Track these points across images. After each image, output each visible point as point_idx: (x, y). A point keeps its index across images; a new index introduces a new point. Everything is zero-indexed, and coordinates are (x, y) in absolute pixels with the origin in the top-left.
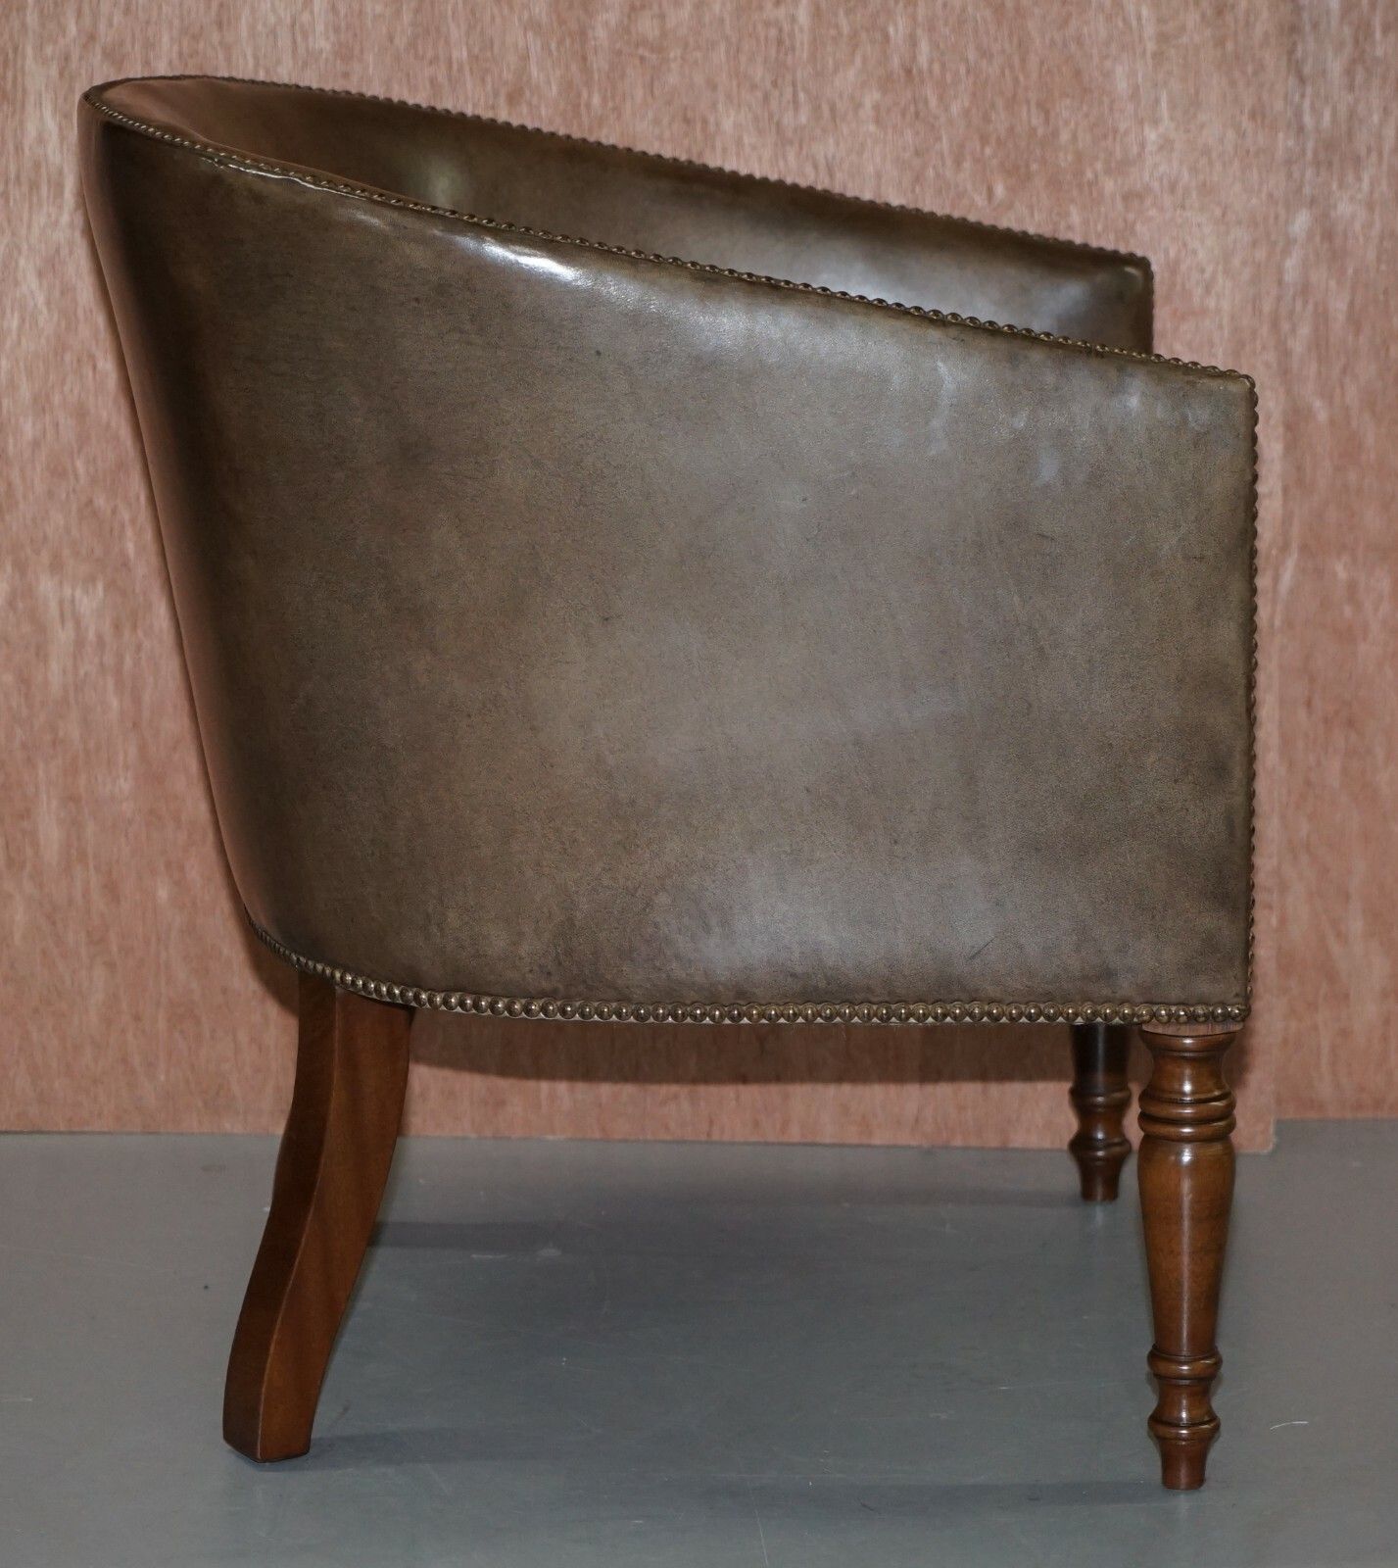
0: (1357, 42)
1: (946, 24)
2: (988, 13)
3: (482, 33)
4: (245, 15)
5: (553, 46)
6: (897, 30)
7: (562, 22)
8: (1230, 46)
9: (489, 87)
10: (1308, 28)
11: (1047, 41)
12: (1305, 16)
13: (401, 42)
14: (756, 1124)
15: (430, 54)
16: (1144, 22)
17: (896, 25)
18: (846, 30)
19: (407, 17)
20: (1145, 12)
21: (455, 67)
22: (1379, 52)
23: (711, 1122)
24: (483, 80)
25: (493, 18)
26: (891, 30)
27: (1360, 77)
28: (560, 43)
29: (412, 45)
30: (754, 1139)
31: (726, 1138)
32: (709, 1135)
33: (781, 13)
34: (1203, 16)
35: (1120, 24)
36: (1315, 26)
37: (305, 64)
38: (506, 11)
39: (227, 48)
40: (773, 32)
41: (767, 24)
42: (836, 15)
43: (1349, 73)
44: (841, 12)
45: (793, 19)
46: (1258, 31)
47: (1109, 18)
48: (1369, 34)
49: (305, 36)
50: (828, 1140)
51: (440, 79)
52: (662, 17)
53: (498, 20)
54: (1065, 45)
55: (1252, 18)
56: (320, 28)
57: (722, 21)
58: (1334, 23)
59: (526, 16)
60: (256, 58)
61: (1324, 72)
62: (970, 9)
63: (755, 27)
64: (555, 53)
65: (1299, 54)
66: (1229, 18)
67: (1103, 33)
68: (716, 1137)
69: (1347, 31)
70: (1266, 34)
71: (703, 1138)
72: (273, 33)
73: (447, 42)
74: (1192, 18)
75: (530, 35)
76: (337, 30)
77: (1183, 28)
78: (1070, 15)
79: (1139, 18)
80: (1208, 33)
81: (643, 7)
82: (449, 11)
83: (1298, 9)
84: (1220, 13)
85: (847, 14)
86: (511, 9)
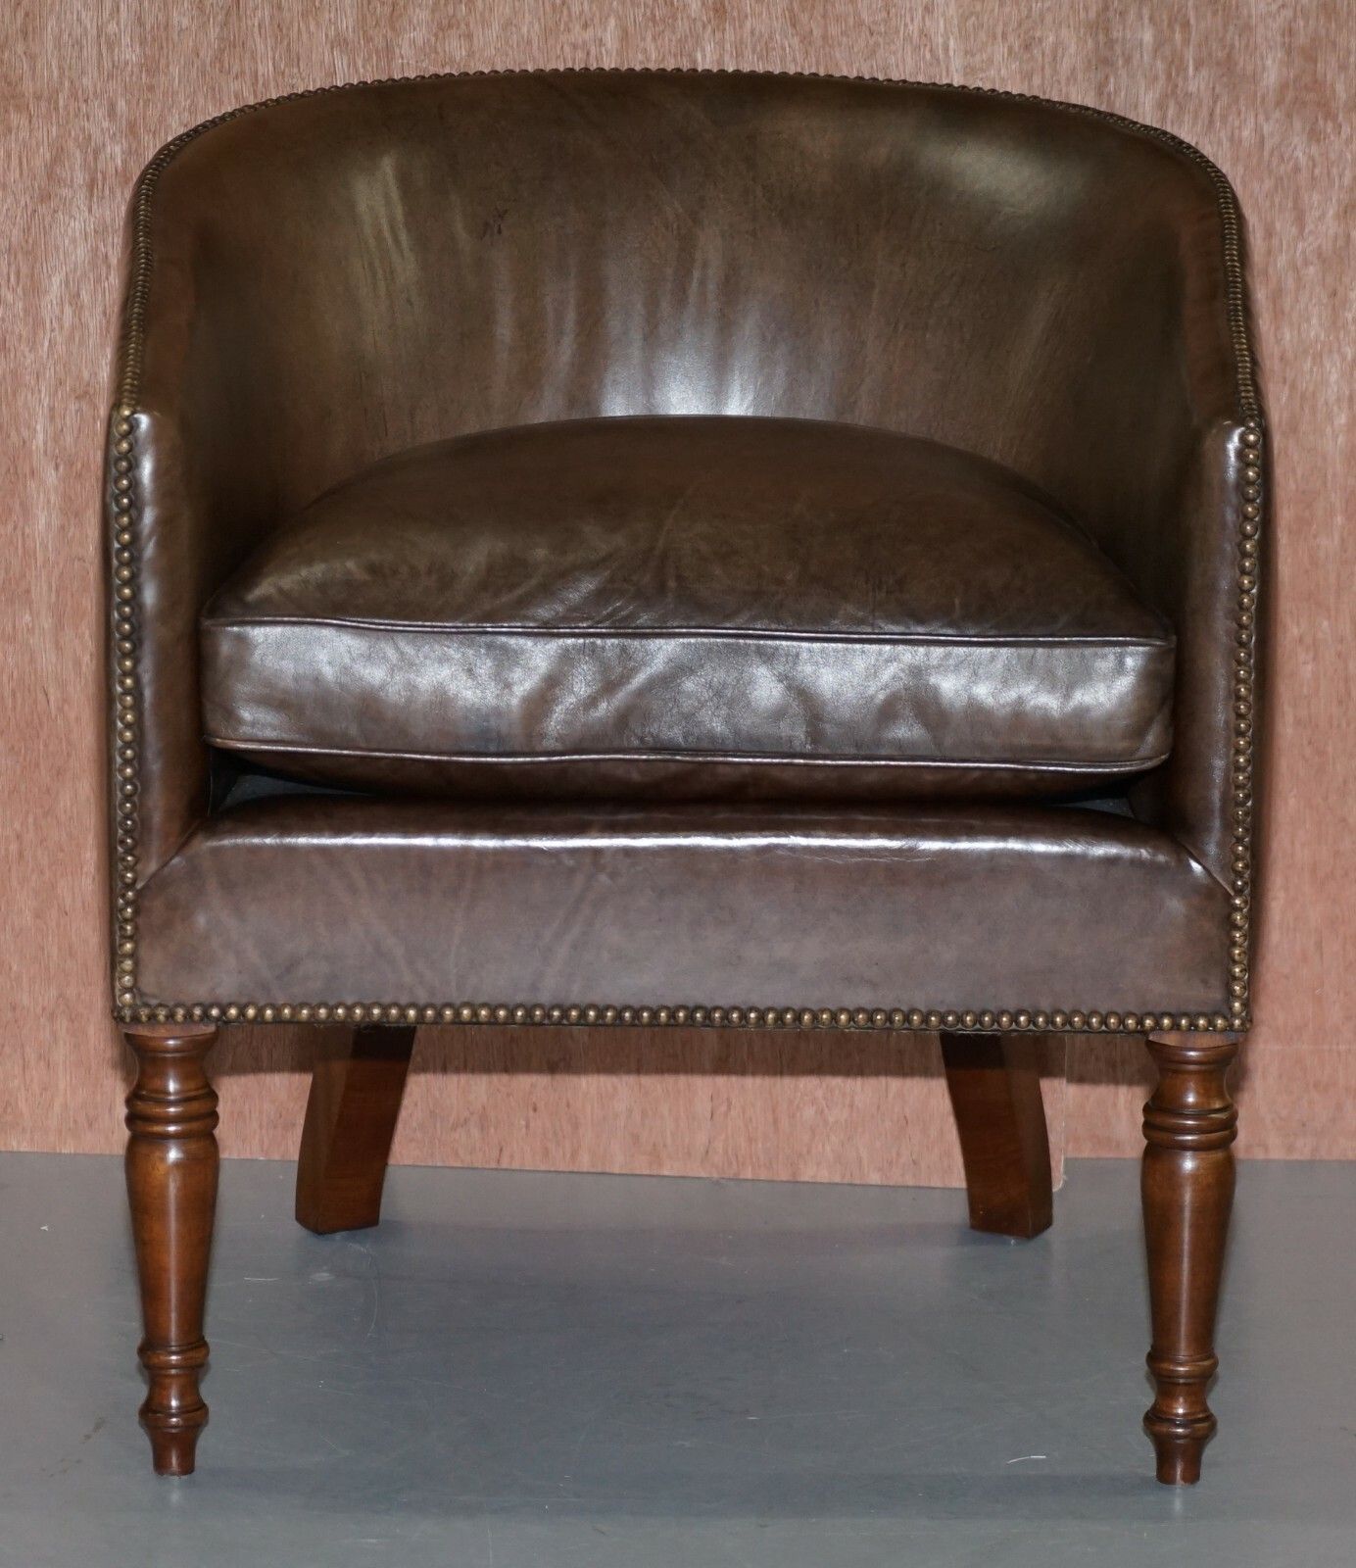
0: (1169, 76)
1: (754, 52)
2: (796, 41)
3: (289, 50)
4: (52, 23)
5: (360, 63)
7: (369, 40)
8: (1037, 81)
10: (1121, 62)
11: (854, 70)
12: (1118, 49)
13: (207, 54)
14: (546, 1152)
15: (236, 69)
16: (951, 53)
17: (703, 50)
18: (653, 55)
19: (213, 32)
20: (952, 43)
21: (261, 82)
22: (1192, 88)
23: (501, 1150)
25: (300, 31)
26: (699, 55)
27: (1172, 111)
28: (366, 61)
29: (218, 58)
30: (543, 1168)
31: (516, 1165)
32: (498, 1162)
33: (589, 34)
34: (1010, 49)
35: (928, 56)
36: (1128, 60)
37: (110, 76)
38: (313, 25)
39: (32, 58)
40: (580, 54)
41: (575, 47)
42: (644, 39)
43: (1161, 105)
44: (649, 38)
45: (601, 43)
46: (1065, 67)
47: (917, 49)
48: (1182, 68)
49: (111, 47)
50: (617, 1171)
52: (469, 36)
53: (305, 36)
55: (1060, 54)
56: (126, 40)
57: (529, 42)
58: (1148, 56)
59: (332, 33)
60: (60, 67)
61: (1136, 106)
62: (778, 36)
64: (361, 70)
65: (1111, 87)
66: (1037, 51)
67: (910, 63)
68: (504, 1165)
69: (1160, 65)
70: (1073, 70)
71: (493, 1165)
72: (78, 44)
73: (253, 58)
74: (1000, 51)
75: (337, 52)
76: (143, 43)
77: (991, 61)
78: (877, 44)
79: (946, 49)
80: (1015, 67)
81: (450, 26)
82: (256, 24)
83: (1110, 43)
84: (1027, 47)
85: (654, 39)
86: (318, 24)
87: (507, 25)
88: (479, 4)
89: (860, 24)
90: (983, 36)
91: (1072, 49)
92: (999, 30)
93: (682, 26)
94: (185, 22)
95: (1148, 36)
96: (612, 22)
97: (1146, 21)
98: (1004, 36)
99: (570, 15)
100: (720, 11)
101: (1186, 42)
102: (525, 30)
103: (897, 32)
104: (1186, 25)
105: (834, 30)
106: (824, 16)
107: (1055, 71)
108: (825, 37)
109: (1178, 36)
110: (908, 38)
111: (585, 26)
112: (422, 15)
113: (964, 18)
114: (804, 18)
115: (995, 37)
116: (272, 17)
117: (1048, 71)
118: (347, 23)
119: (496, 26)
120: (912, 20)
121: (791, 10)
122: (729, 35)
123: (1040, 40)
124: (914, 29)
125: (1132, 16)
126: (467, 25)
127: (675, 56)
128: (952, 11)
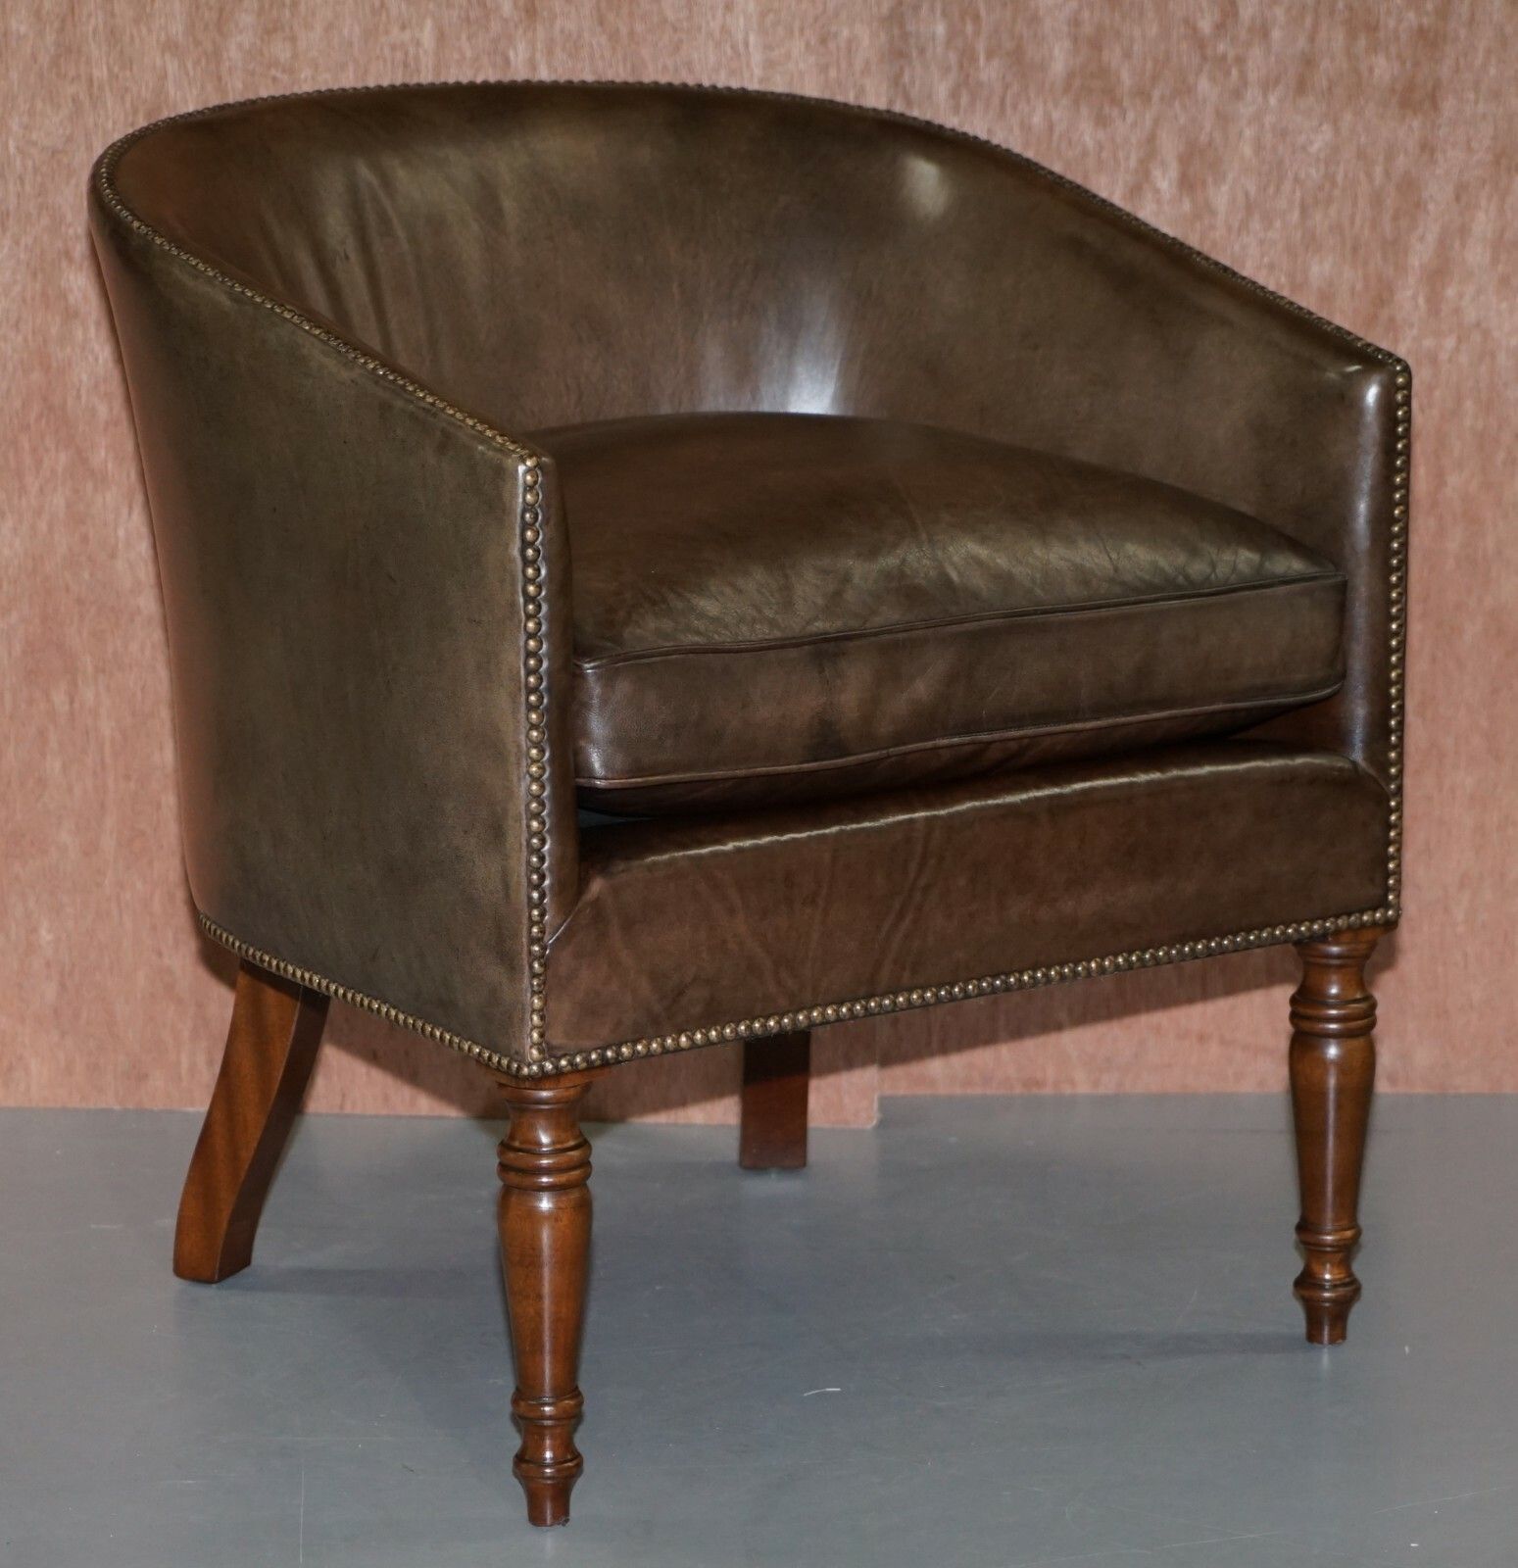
0: (961, 66)
2: (604, 40)
3: (122, 52)
5: (190, 66)
6: (517, 55)
7: (197, 43)
8: (833, 73)
9: (128, 104)
10: (914, 54)
11: (660, 67)
12: (912, 41)
13: (44, 59)
14: (386, 1098)
15: (72, 73)
16: (751, 49)
17: (515, 49)
18: (469, 54)
19: (50, 38)
20: (752, 39)
21: (96, 84)
22: (984, 76)
23: (344, 1096)
24: (122, 98)
25: (132, 36)
26: (511, 54)
27: (964, 100)
28: (197, 63)
29: (55, 62)
30: (384, 1112)
31: (358, 1111)
32: (342, 1107)
33: (406, 36)
34: (808, 45)
35: (729, 51)
36: (922, 51)
38: (144, 31)
40: (399, 55)
41: (393, 48)
42: (459, 39)
43: (954, 95)
44: (464, 37)
45: (418, 44)
46: (860, 59)
47: (718, 45)
48: (974, 59)
51: (81, 96)
52: (293, 39)
53: (137, 41)
54: (676, 70)
55: (854, 47)
57: (350, 44)
58: (939, 50)
59: (163, 37)
61: (930, 97)
62: (586, 35)
63: (382, 49)
64: (191, 73)
65: (906, 78)
66: (832, 46)
67: (712, 58)
68: (348, 1110)
69: (952, 56)
70: (867, 63)
71: (336, 1111)
73: (88, 62)
74: (797, 46)
75: (167, 56)
77: (788, 56)
78: (681, 41)
79: (746, 44)
80: (812, 59)
81: (275, 30)
82: (91, 32)
83: (905, 36)
84: (823, 41)
85: (469, 38)
86: (150, 30)
87: (329, 28)
88: (302, 8)
89: (665, 21)
90: (781, 31)
91: (866, 42)
92: (797, 25)
93: (495, 27)
94: (23, 29)
95: (940, 29)
96: (429, 23)
97: (938, 12)
98: (802, 30)
99: (388, 16)
100: (531, 12)
101: (977, 33)
102: (346, 32)
103: (699, 29)
104: (977, 18)
105: (639, 27)
106: (631, 14)
107: (850, 65)
108: (632, 33)
109: (969, 28)
110: (710, 35)
111: (403, 28)
112: (247, 19)
113: (763, 15)
114: (611, 17)
115: (792, 32)
116: (105, 23)
117: (844, 65)
118: (177, 28)
119: (319, 28)
120: (714, 16)
121: (599, 10)
122: (541, 33)
123: (836, 35)
124: (715, 25)
125: (924, 10)
126: (292, 28)
127: (489, 54)
128: (751, 7)
